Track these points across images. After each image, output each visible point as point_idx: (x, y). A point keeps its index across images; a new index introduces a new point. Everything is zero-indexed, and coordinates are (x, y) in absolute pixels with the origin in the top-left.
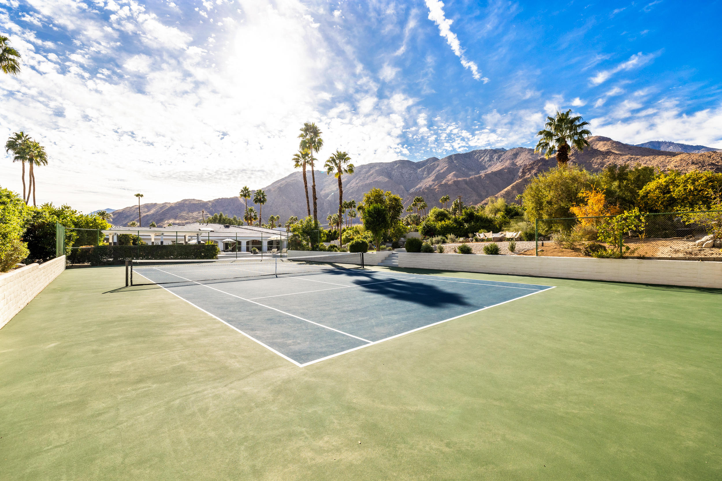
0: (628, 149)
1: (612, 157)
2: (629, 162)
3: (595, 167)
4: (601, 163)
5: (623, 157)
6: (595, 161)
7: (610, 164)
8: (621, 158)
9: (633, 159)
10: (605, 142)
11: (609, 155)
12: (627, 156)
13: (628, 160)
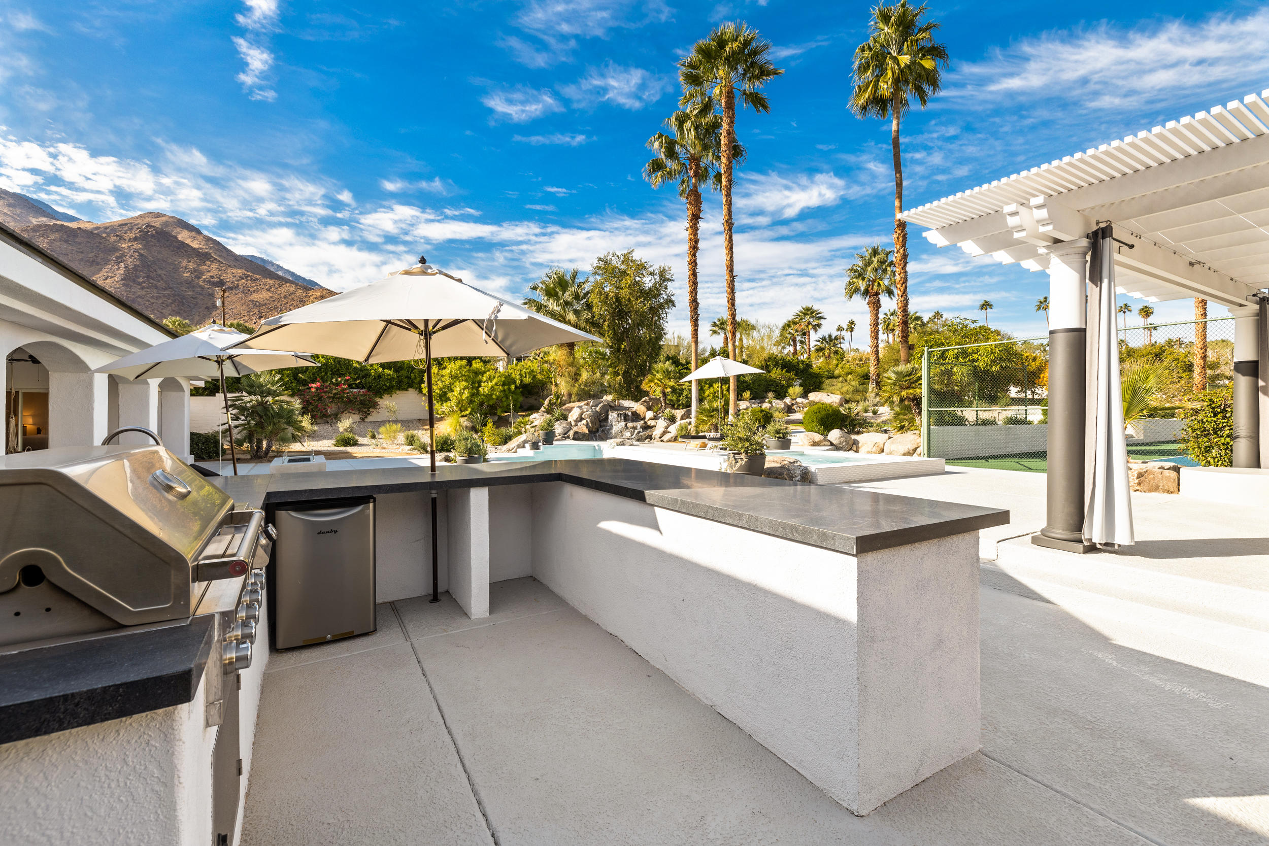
0: (233, 259)
1: (214, 266)
2: (243, 281)
3: (185, 275)
4: (195, 271)
5: (234, 271)
6: (184, 263)
7: (212, 277)
8: (229, 271)
9: (249, 278)
10: (193, 234)
11: (208, 260)
12: (239, 271)
13: (243, 279)
